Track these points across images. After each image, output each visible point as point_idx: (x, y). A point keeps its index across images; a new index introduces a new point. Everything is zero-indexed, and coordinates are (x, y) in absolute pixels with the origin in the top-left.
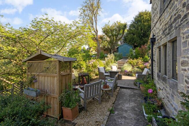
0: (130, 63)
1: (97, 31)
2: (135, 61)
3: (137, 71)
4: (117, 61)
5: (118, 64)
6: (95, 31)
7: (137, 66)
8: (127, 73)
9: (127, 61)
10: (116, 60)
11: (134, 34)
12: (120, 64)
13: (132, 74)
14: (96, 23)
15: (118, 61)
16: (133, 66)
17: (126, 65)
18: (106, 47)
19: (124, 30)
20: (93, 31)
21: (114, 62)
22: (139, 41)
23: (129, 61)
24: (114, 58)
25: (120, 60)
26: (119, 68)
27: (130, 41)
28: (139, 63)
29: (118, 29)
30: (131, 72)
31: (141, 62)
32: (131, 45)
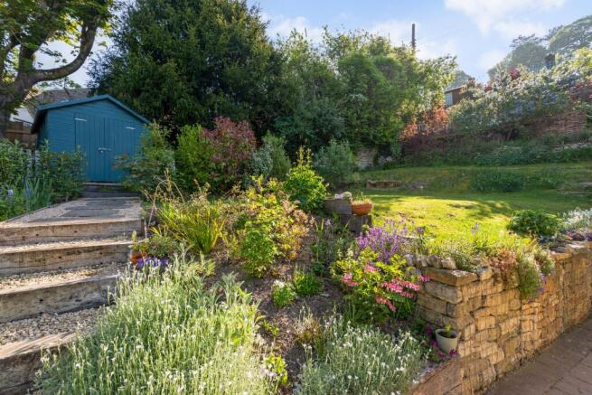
22: (190, 97)
32: (144, 114)
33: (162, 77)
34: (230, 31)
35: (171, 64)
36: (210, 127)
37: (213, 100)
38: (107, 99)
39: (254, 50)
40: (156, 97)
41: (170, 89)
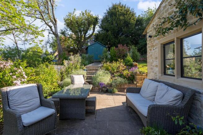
0: (107, 69)
1: (55, 21)
2: (115, 65)
3: (120, 82)
4: (85, 65)
5: (87, 71)
6: (51, 21)
7: (119, 74)
8: (104, 87)
9: (101, 65)
10: (83, 64)
11: (107, 31)
12: (90, 70)
13: (113, 90)
14: (52, 6)
15: (88, 66)
16: (112, 74)
17: (100, 72)
18: (71, 47)
19: (95, 26)
20: (49, 21)
21: (80, 68)
22: (114, 39)
23: (105, 65)
24: (80, 61)
25: (91, 65)
26: (89, 78)
27: (103, 39)
28: (121, 68)
29: (86, 22)
30: (111, 85)
31: (123, 67)
32: (104, 44)
33: (108, 35)
34: (124, 19)
35: (110, 32)
36: (117, 47)
37: (120, 38)
38: (97, 43)
39: (131, 22)
40: (107, 40)
41: (110, 38)
